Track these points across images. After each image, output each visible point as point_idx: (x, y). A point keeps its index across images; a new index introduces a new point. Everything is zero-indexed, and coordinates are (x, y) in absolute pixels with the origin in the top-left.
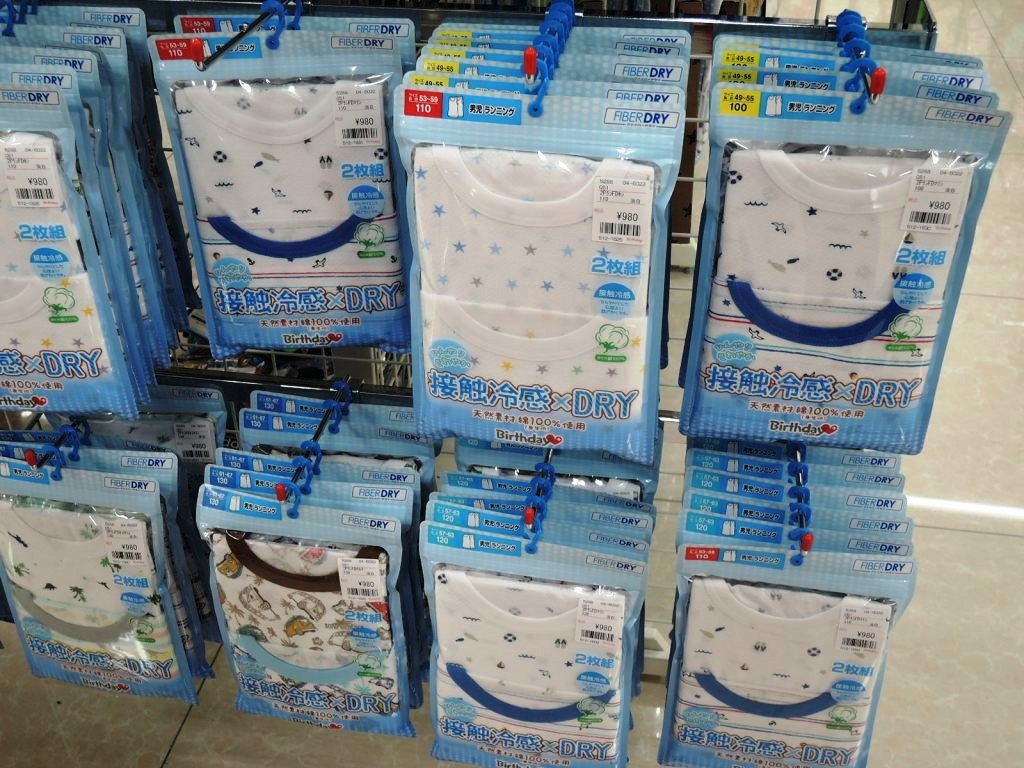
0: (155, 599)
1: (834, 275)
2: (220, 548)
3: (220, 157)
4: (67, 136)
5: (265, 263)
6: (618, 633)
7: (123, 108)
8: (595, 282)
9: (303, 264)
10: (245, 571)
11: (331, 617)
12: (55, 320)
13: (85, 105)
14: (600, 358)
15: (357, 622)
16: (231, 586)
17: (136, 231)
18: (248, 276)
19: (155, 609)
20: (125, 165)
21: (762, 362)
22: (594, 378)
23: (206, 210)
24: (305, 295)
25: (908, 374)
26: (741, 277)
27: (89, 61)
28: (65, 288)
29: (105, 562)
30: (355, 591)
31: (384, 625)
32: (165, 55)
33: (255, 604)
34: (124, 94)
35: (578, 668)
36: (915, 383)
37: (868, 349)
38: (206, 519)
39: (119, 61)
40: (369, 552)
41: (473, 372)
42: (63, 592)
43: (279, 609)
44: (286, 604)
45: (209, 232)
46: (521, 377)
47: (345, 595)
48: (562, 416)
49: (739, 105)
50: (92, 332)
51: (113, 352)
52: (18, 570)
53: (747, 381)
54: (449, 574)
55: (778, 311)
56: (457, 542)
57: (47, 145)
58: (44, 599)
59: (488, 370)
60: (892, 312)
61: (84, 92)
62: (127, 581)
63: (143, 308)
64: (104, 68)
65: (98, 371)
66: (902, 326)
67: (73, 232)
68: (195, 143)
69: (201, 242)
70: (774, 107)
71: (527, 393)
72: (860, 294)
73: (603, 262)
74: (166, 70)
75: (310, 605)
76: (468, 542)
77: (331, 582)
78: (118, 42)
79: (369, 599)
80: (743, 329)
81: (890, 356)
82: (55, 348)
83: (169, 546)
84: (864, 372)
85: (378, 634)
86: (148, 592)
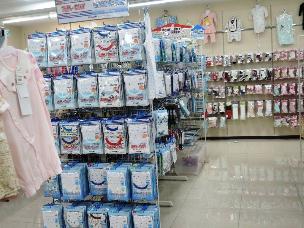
0: (82, 223)
1: (141, 182)
2: (89, 215)
3: (92, 175)
4: (80, 172)
5: (96, 186)
6: (127, 221)
7: (85, 171)
8: (121, 183)
9: (99, 186)
10: (92, 217)
11: (100, 223)
12: (77, 189)
13: (81, 170)
14: (122, 190)
15: (102, 223)
16: (90, 219)
17: (85, 183)
18: (94, 187)
19: (82, 224)
20: (84, 176)
21: (137, 191)
22: (122, 192)
23: (91, 181)
24: (100, 189)
25: (150, 192)
26: (134, 183)
27: (82, 167)
28: (78, 186)
29: (78, 218)
30: (102, 219)
31: (105, 223)
32: (88, 166)
33: (92, 222)
34: (85, 170)
35: (124, 226)
36: (151, 193)
37: (146, 189)
38: (89, 212)
39: (85, 167)
40: (104, 214)
41: (112, 193)
42: (73, 222)
43: (95, 222)
44: (95, 221)
45: (91, 183)
46: (116, 193)
47: (101, 219)
48: (120, 196)
49: (132, 168)
50: (80, 190)
51: (81, 193)
52: (68, 220)
53: (137, 193)
54: (111, 216)
55: (138, 186)
56: (112, 212)
57: (78, 173)
58: (71, 224)
59: (113, 192)
60: (147, 186)
61: (82, 169)
62: (80, 220)
63: (84, 191)
64: (83, 167)
65: (80, 194)
66: (148, 187)
67: (79, 181)
68: (90, 174)
69: (90, 184)
70: (135, 168)
71: (117, 194)
72: (144, 184)
73: (121, 181)
74: (88, 168)
75: (98, 221)
76: (113, 212)
77: (99, 218)
78: (85, 166)
79: (104, 220)
80: (135, 188)
81: (148, 190)
82: (76, 192)
83: (84, 217)
84: (146, 192)
85: (105, 225)
86: (82, 222)
